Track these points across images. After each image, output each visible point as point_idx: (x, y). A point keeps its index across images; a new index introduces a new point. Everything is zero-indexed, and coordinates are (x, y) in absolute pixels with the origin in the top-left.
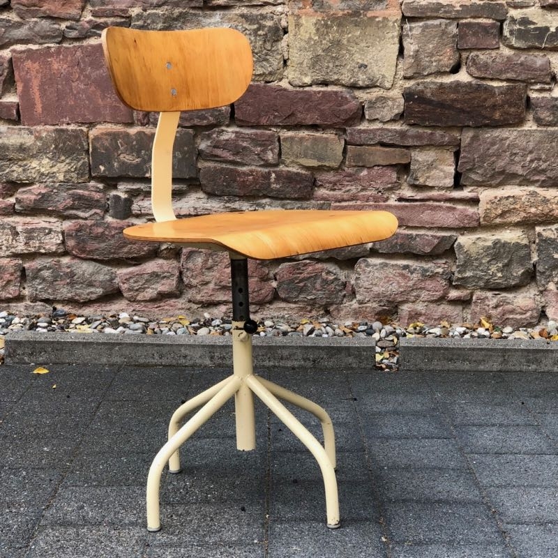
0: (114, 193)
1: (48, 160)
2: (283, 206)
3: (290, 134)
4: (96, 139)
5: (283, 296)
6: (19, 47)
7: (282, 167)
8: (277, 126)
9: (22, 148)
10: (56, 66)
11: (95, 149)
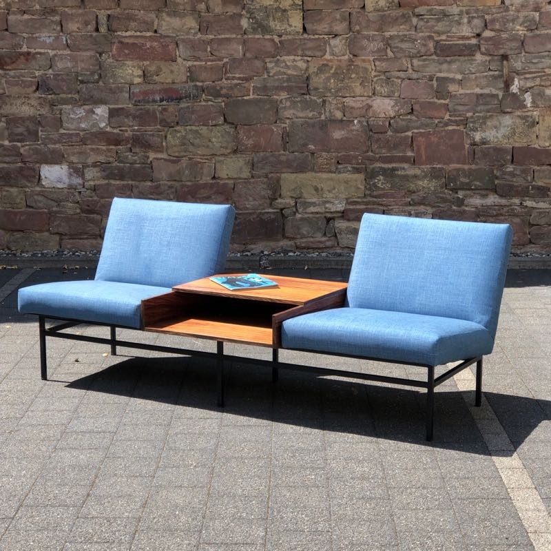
0: (456, 196)
1: (426, 181)
2: (535, 201)
3: (538, 168)
4: (450, 171)
5: (533, 241)
6: (416, 131)
7: (534, 183)
8: (532, 165)
9: (415, 176)
10: (432, 139)
11: (448, 176)
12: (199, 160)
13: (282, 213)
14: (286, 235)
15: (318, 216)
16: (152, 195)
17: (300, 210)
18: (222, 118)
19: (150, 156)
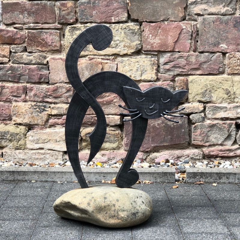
12: (100, 60)
13: (189, 119)
14: (193, 142)
15: (228, 122)
16: (49, 98)
17: (209, 116)
18: (126, 15)
19: (47, 56)
